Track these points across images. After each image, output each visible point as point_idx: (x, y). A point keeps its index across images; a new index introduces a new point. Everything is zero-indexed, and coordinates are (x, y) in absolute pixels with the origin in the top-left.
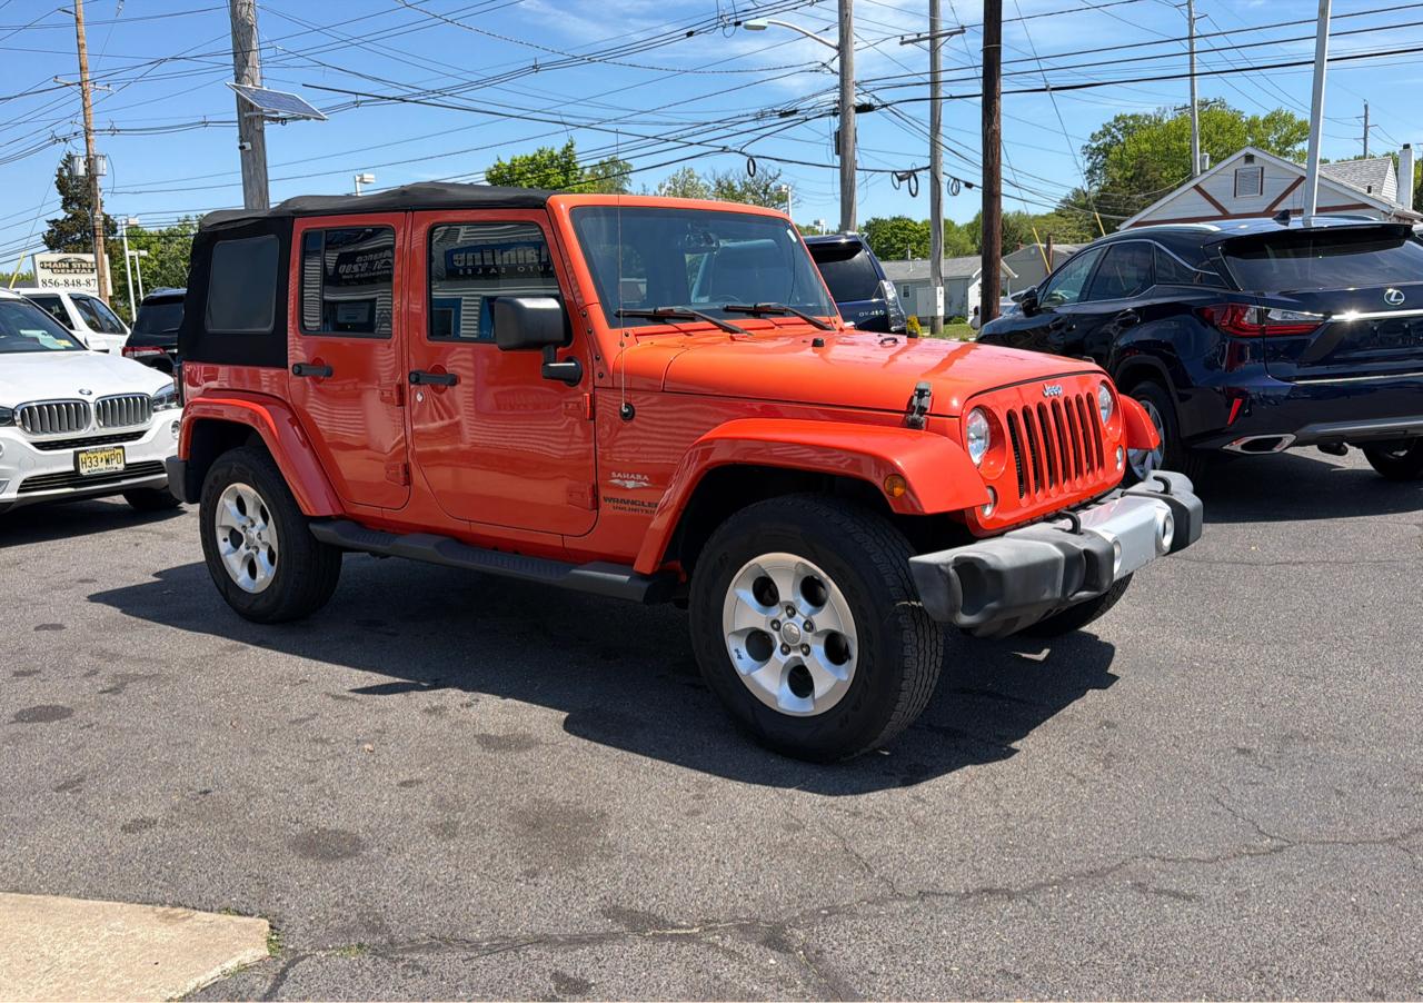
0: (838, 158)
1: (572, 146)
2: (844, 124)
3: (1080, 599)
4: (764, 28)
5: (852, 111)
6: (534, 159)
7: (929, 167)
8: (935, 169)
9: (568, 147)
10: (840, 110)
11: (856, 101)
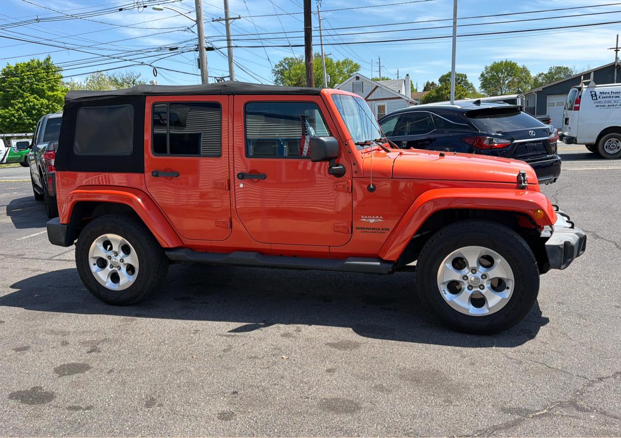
0: (199, 70)
1: (49, 58)
2: (201, 55)
4: (162, 10)
5: (205, 49)
6: (29, 64)
7: (229, 76)
8: (232, 77)
9: (47, 59)
10: (199, 48)
11: (205, 45)
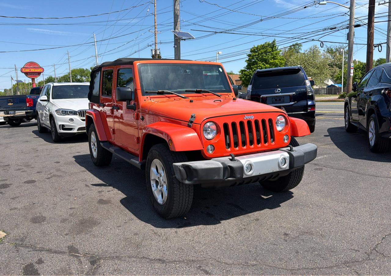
0: (348, 41)
2: (350, 31)
3: (229, 180)
4: (325, 4)
5: (353, 27)
6: (264, 45)
7: (386, 43)
8: (388, 43)
9: (274, 41)
10: (349, 27)
11: (354, 23)
